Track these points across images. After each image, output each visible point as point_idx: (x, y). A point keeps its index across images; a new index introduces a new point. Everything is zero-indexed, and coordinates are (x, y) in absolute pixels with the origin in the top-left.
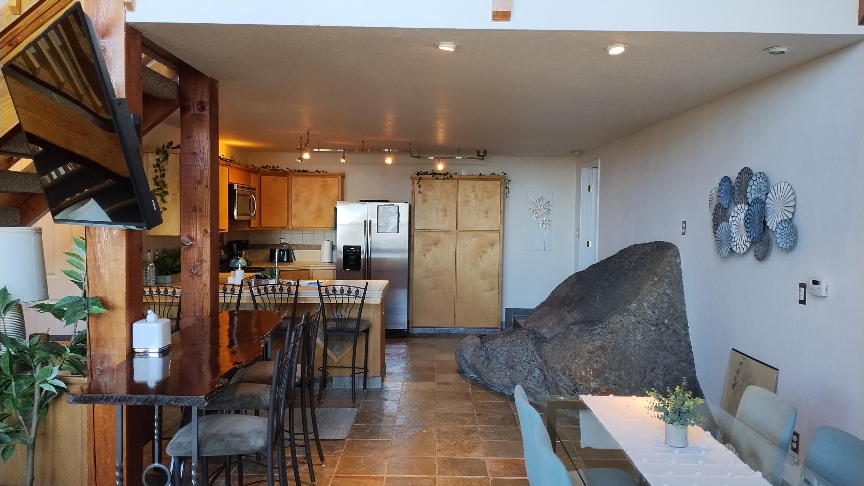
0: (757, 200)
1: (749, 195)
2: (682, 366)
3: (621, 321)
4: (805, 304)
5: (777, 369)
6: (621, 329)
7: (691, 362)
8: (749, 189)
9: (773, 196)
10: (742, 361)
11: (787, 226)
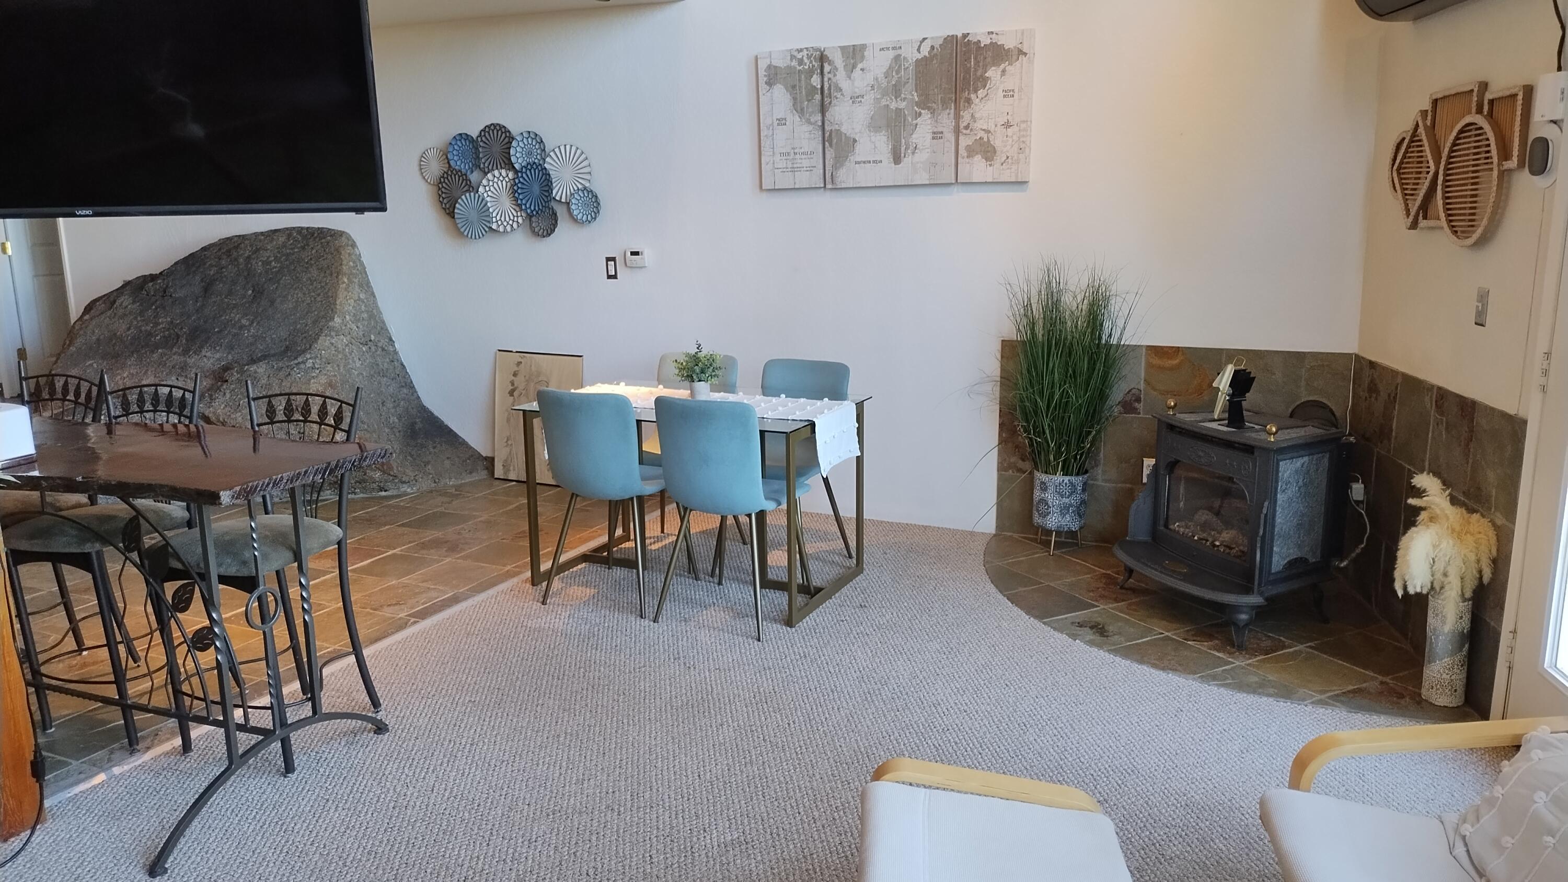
0: (530, 166)
1: (513, 159)
2: (404, 394)
3: (332, 344)
4: (616, 278)
5: (581, 356)
6: (337, 356)
7: (411, 387)
8: (512, 152)
9: (554, 161)
10: (520, 360)
11: (586, 195)
